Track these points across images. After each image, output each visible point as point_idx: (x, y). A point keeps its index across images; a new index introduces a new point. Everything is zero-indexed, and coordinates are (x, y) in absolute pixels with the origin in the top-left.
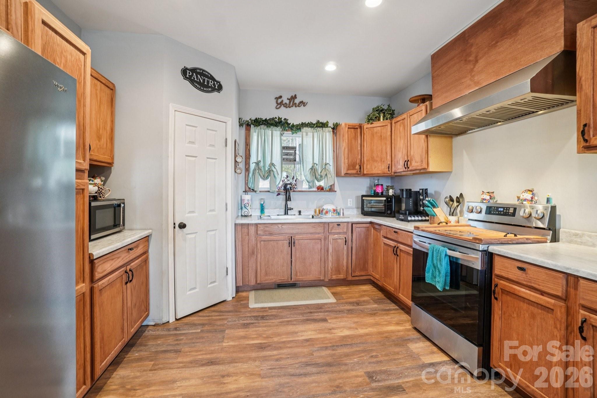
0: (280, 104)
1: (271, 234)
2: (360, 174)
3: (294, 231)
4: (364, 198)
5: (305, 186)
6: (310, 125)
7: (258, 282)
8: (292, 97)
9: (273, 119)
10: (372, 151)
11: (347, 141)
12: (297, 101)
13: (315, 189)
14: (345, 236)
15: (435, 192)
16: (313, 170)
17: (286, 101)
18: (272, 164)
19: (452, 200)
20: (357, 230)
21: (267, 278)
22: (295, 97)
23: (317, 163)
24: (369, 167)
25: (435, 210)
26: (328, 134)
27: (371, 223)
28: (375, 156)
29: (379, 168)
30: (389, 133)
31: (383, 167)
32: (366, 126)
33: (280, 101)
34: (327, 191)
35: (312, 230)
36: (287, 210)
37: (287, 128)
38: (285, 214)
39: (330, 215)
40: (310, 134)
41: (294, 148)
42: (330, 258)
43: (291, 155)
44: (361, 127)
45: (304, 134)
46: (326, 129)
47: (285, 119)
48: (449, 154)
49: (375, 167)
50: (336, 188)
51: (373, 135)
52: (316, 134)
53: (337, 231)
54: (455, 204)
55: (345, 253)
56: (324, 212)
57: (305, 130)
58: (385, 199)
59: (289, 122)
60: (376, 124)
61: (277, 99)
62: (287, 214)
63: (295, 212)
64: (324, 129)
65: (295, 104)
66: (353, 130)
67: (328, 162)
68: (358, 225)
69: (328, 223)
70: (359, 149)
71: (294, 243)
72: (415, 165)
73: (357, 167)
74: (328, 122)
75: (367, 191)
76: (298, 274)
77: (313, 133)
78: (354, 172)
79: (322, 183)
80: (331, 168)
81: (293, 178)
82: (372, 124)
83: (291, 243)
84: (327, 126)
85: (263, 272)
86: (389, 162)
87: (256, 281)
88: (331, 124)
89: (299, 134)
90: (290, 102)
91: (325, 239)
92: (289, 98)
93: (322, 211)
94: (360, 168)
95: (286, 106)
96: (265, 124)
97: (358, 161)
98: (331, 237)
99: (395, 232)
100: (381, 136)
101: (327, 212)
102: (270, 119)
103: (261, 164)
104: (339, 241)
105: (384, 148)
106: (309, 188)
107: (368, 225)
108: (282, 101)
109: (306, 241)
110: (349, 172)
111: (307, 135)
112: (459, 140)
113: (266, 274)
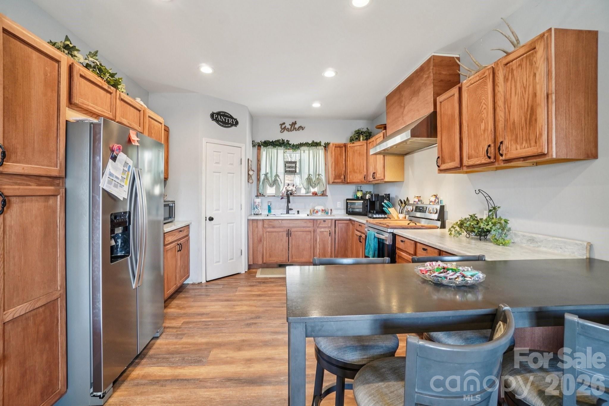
0: (283, 128)
1: (274, 227)
2: (345, 182)
3: (291, 225)
4: (348, 201)
5: (303, 192)
6: (307, 144)
7: (264, 262)
8: (293, 123)
9: (278, 141)
10: (353, 165)
11: (334, 157)
12: (297, 126)
13: (311, 194)
14: (330, 229)
15: (396, 196)
16: (309, 180)
17: (288, 126)
18: (277, 175)
19: (402, 202)
20: (339, 225)
21: (271, 259)
22: (295, 123)
23: (312, 174)
24: (351, 177)
25: (390, 209)
26: (320, 151)
27: (350, 220)
28: (355, 168)
29: (359, 177)
30: (366, 151)
31: (361, 177)
32: (350, 145)
33: (283, 126)
34: (320, 196)
35: (304, 224)
36: (288, 210)
37: (289, 148)
38: (287, 213)
39: (320, 213)
40: (307, 152)
41: (295, 163)
42: (318, 246)
43: (292, 167)
44: (345, 145)
45: (302, 152)
46: (320, 147)
47: (287, 141)
48: (402, 167)
49: (356, 177)
50: (328, 193)
51: (354, 152)
52: (311, 152)
53: (324, 226)
54: (403, 205)
55: (330, 242)
56: (315, 211)
57: (303, 148)
58: (362, 201)
59: (290, 143)
60: (357, 143)
61: (281, 125)
62: (289, 213)
63: (294, 211)
64: (318, 147)
65: (296, 128)
66: (339, 148)
67: (320, 173)
68: (340, 222)
69: (317, 220)
70: (344, 163)
71: (291, 234)
72: (379, 176)
73: (343, 177)
74: (320, 142)
75: (352, 196)
76: (294, 257)
77: (309, 150)
78: (340, 181)
79: (316, 190)
80: (323, 178)
81: (293, 186)
82: (353, 143)
83: (289, 234)
84: (320, 145)
85: (268, 254)
86: (365, 174)
87: (263, 261)
88: (323, 144)
89: (299, 151)
90: (291, 127)
91: (314, 231)
92: (291, 124)
93: (314, 211)
94: (345, 178)
95: (288, 130)
96: (272, 145)
97: (343, 172)
98: (319, 230)
99: (360, 225)
100: (360, 153)
101: (317, 212)
102: (275, 141)
103: (269, 175)
104: (325, 233)
105: (362, 162)
106: (306, 194)
107: (348, 222)
108: (285, 127)
109: (300, 233)
110: (336, 181)
111: (304, 152)
112: (407, 157)
113: (270, 256)
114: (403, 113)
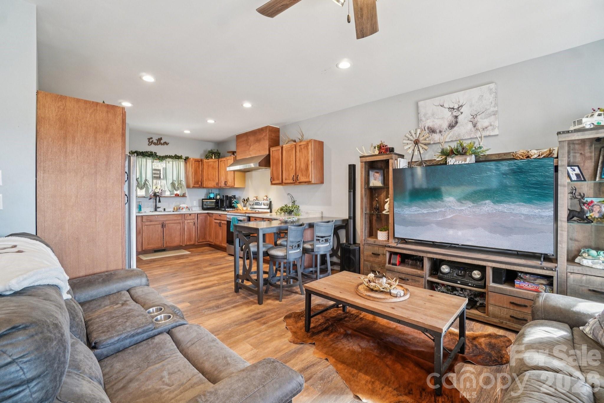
0: (151, 142)
1: (151, 221)
2: (201, 187)
3: (165, 219)
4: (203, 200)
5: (168, 194)
6: (170, 157)
7: (143, 249)
8: (159, 139)
9: (147, 152)
10: (208, 175)
11: (194, 168)
12: (162, 142)
13: (174, 196)
14: (194, 221)
15: (239, 197)
16: (173, 184)
17: (155, 141)
18: (146, 180)
19: (245, 200)
20: (200, 217)
21: (149, 246)
22: (161, 139)
23: (175, 180)
24: (206, 183)
25: (237, 205)
26: (182, 163)
27: (208, 213)
28: (210, 177)
29: (212, 184)
30: (217, 166)
31: (214, 184)
32: (205, 161)
33: (151, 140)
34: (181, 197)
35: (176, 218)
36: (156, 208)
37: (156, 158)
38: (155, 211)
39: (184, 210)
40: (171, 163)
41: (159, 170)
42: (186, 233)
43: (157, 174)
44: (202, 160)
45: (167, 162)
46: (181, 160)
47: (155, 152)
48: (244, 179)
49: (210, 184)
50: (187, 195)
51: (209, 166)
52: (174, 163)
53: (190, 218)
54: (246, 202)
55: (194, 230)
56: (181, 208)
57: (168, 159)
58: (215, 201)
59: (157, 154)
60: (210, 160)
61: (149, 139)
62: (157, 211)
63: (161, 209)
64: (179, 160)
65: (161, 143)
66: (197, 162)
67: (182, 179)
68: (201, 215)
69: (185, 214)
70: (201, 173)
71: (165, 226)
72: (229, 183)
73: (200, 183)
74: (182, 156)
75: (205, 197)
76: (167, 243)
77: (173, 162)
78: (198, 186)
79: (178, 192)
80: (184, 183)
81: (160, 189)
82: (208, 160)
83: (163, 226)
84: (182, 158)
85: (146, 243)
86: (217, 181)
87: (142, 249)
88: (184, 157)
89: (164, 161)
90: (157, 142)
91: (183, 223)
92: (157, 139)
93: (180, 208)
94: (201, 184)
95: (155, 144)
96: (141, 155)
97: (200, 180)
98: (186, 222)
99: (220, 216)
100: (213, 167)
101: (183, 209)
102: (145, 152)
103: (139, 180)
104: (191, 223)
105: (215, 173)
106: (170, 195)
107: (206, 215)
108: (153, 141)
109: (172, 224)
110: (195, 186)
111: (169, 162)
112: (248, 174)
113: (148, 244)
114: (249, 149)
